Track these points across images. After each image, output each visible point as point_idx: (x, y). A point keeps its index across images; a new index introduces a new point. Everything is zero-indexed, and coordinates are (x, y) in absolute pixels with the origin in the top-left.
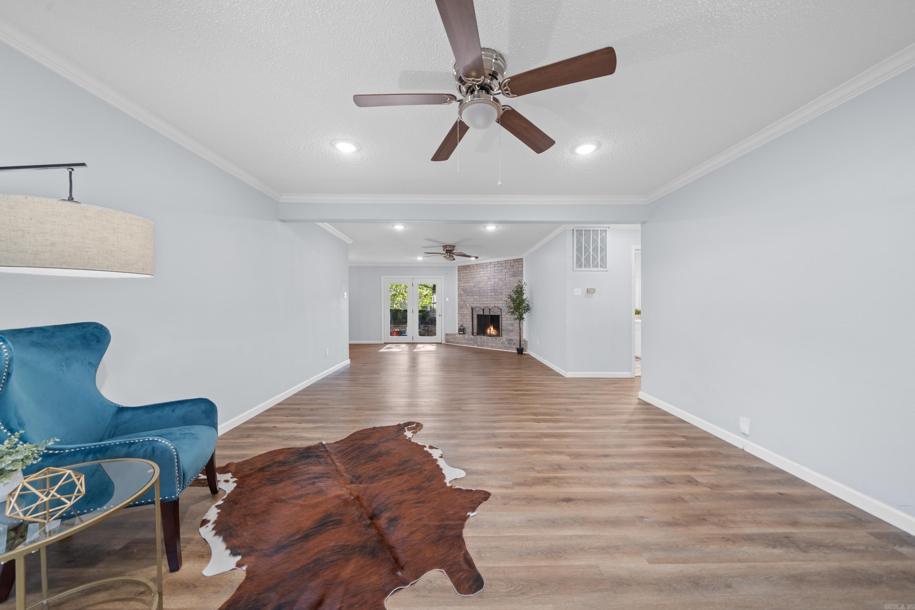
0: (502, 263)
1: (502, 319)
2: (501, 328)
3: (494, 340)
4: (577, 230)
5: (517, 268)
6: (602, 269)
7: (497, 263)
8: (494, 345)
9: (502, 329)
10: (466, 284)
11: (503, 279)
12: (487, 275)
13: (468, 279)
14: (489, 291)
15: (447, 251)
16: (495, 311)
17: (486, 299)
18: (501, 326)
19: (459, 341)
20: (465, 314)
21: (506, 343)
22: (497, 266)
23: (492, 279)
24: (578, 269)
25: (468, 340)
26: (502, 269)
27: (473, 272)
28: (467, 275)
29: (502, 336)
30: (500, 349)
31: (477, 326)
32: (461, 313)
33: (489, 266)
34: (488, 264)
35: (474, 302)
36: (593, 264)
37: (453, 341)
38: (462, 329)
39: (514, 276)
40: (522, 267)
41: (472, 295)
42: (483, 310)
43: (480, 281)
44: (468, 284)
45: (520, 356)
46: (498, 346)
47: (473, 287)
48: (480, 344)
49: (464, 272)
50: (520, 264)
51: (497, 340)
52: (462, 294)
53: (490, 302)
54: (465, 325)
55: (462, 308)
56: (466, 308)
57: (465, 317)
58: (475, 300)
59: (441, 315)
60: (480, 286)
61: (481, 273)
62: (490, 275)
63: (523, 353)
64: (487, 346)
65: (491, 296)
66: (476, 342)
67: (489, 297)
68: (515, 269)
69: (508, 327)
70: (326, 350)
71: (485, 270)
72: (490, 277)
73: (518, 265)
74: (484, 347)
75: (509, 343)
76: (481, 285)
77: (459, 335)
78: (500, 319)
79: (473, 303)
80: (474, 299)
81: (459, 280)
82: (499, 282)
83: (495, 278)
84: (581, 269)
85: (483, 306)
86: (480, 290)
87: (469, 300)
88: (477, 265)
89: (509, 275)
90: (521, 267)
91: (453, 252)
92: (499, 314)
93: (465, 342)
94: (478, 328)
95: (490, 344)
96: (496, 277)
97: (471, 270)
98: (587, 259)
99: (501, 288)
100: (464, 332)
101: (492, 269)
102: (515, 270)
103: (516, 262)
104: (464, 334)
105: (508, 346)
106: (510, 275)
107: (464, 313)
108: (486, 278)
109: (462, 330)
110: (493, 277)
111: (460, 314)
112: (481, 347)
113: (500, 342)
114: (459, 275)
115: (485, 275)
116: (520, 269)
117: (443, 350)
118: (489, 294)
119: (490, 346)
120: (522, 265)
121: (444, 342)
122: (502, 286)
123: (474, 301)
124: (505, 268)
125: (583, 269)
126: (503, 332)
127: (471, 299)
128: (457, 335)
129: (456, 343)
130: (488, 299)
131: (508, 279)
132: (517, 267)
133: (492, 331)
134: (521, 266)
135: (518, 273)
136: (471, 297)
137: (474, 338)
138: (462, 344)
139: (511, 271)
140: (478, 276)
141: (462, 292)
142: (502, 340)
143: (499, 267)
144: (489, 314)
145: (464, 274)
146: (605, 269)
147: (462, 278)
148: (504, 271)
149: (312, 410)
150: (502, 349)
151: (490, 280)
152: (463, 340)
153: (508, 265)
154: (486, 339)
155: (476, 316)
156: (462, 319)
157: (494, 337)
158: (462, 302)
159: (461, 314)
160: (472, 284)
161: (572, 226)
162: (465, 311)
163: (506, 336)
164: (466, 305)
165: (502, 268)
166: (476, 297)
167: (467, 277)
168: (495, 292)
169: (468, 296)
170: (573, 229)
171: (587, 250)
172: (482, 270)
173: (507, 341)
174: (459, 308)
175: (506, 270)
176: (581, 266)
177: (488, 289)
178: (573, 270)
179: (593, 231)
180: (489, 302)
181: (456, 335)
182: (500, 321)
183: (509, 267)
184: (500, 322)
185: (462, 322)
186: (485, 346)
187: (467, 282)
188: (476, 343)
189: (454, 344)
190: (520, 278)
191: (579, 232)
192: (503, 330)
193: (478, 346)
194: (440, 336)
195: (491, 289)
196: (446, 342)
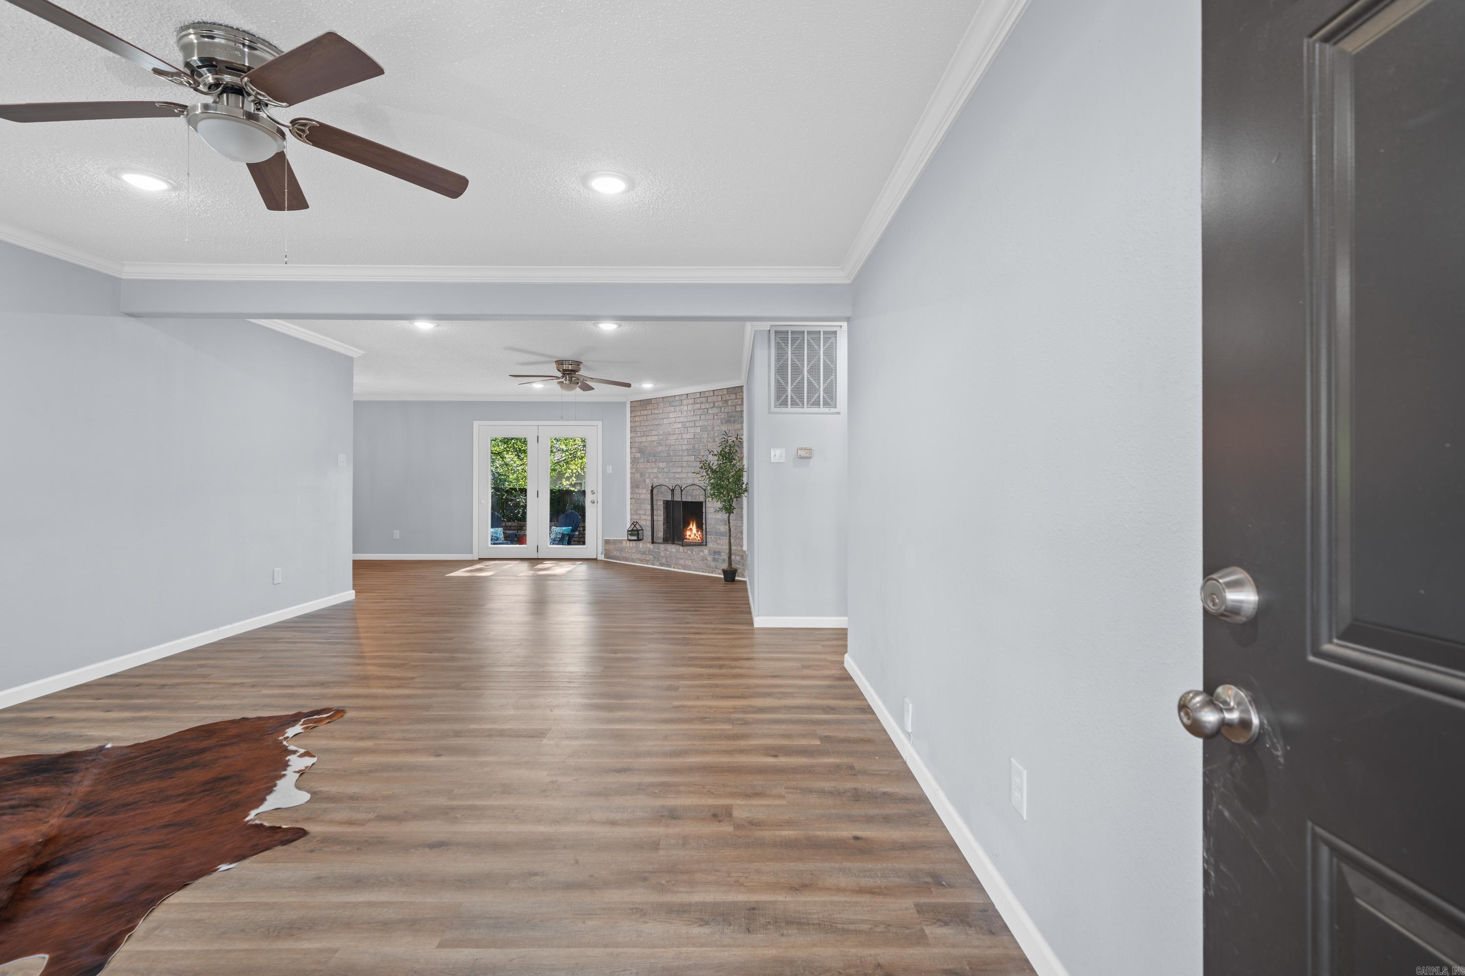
0: (707, 394)
1: (707, 509)
2: (706, 528)
3: (689, 552)
4: (776, 332)
5: (733, 406)
6: (827, 410)
7: (698, 395)
8: (689, 563)
9: (708, 530)
10: (644, 439)
11: (709, 428)
12: (681, 420)
13: (649, 428)
14: (686, 453)
15: (565, 373)
16: (694, 494)
17: (679, 470)
18: (706, 525)
19: (627, 555)
20: (642, 499)
21: (710, 558)
22: (698, 401)
23: (689, 429)
24: (778, 410)
25: (644, 553)
26: (707, 409)
27: (658, 414)
28: (647, 420)
29: (706, 545)
30: (699, 571)
31: (664, 525)
32: (635, 496)
33: (685, 402)
34: (684, 397)
35: (659, 474)
36: (809, 398)
37: (618, 554)
38: (635, 531)
39: (728, 422)
40: (742, 404)
41: (656, 461)
42: (673, 490)
43: (669, 432)
44: (649, 439)
45: (730, 586)
46: (696, 565)
47: (657, 443)
48: (664, 561)
49: (642, 414)
50: (738, 397)
51: (694, 553)
52: (638, 458)
53: (686, 474)
54: (642, 522)
55: (638, 487)
56: (645, 488)
57: (642, 505)
58: (660, 470)
59: (596, 502)
60: (669, 442)
61: (671, 415)
62: (686, 420)
63: (737, 578)
64: (676, 564)
65: (689, 463)
66: (657, 558)
67: (685, 464)
68: (730, 407)
69: (718, 527)
70: (273, 570)
71: (677, 409)
72: (687, 425)
73: (734, 399)
74: (671, 567)
75: (714, 560)
76: (672, 440)
77: (628, 542)
78: (704, 511)
79: (657, 477)
80: (659, 468)
81: (632, 431)
82: (702, 434)
83: (695, 426)
84: (784, 410)
85: (671, 484)
86: (669, 450)
87: (650, 471)
88: (664, 400)
89: (719, 421)
90: (740, 405)
91: (577, 373)
92: (702, 499)
93: (639, 556)
94: (667, 527)
95: (682, 562)
96: (697, 425)
97: (654, 409)
98: (798, 390)
99: (705, 446)
100: (638, 537)
101: (690, 407)
102: (731, 411)
103: (733, 393)
104: (639, 540)
105: (713, 564)
106: (721, 419)
107: (642, 496)
108: (680, 426)
109: (635, 533)
110: (692, 424)
111: (634, 500)
112: (666, 567)
113: (699, 556)
114: (632, 420)
115: (677, 420)
116: (738, 409)
117: (600, 573)
118: (686, 459)
119: (681, 565)
120: (742, 399)
121: (601, 557)
122: (708, 442)
123: (659, 472)
124: (712, 405)
125: (789, 409)
126: (710, 536)
127: (653, 468)
128: (624, 542)
129: (624, 560)
130: (683, 469)
131: (718, 428)
132: (733, 404)
133: (695, 535)
134: (740, 403)
135: (735, 417)
136: (653, 464)
137: (654, 548)
138: (634, 562)
139: (722, 412)
140: (665, 421)
141: (638, 455)
142: (701, 554)
143: (702, 403)
144: (680, 500)
145: (641, 417)
146: (833, 410)
147: (639, 425)
148: (710, 411)
149: (163, 686)
150: (703, 572)
151: (686, 429)
152: (634, 553)
153: (718, 400)
154: (674, 551)
155: (662, 503)
156: (637, 510)
157: (688, 548)
158: (638, 476)
159: (636, 499)
160: (655, 438)
161: (765, 326)
162: (642, 493)
163: (713, 545)
164: (645, 481)
165: (707, 406)
166: (662, 465)
167: (647, 424)
168: (694, 455)
169: (648, 462)
170: (769, 329)
171: (797, 371)
172: (672, 409)
173: (711, 555)
174: (632, 487)
175: (715, 411)
176: (784, 404)
177: (684, 447)
178: (770, 412)
179: (809, 333)
180: (684, 475)
181: (622, 543)
182: (704, 514)
183: (719, 403)
184: (704, 517)
185: (638, 517)
186: (673, 566)
187: (647, 434)
188: (659, 560)
189: (619, 560)
190: (738, 426)
191: (781, 336)
192: (709, 532)
193: (661, 565)
194: (593, 545)
195: (687, 449)
196: (605, 558)
